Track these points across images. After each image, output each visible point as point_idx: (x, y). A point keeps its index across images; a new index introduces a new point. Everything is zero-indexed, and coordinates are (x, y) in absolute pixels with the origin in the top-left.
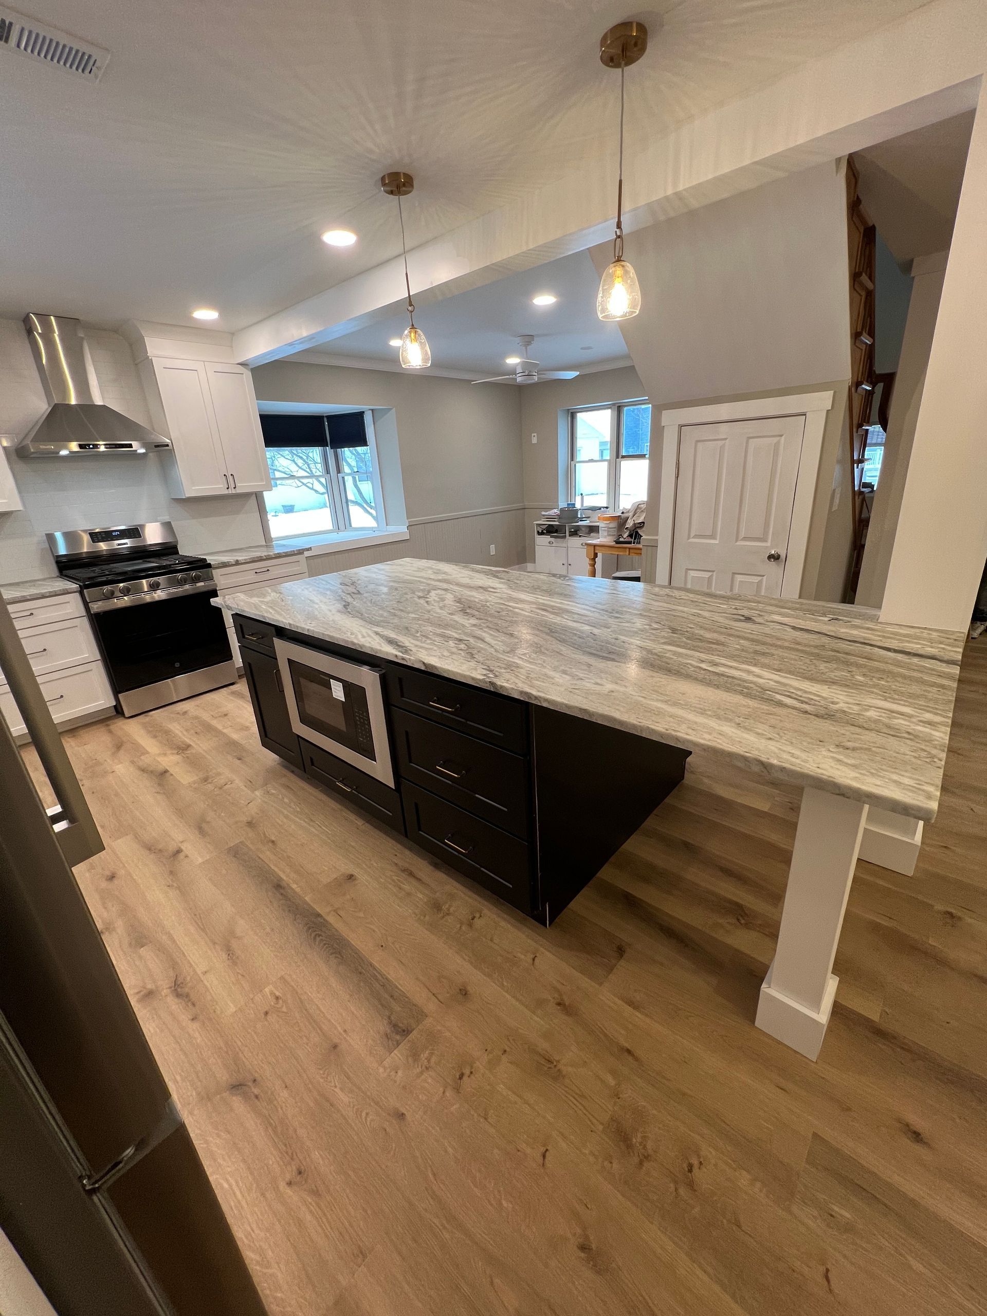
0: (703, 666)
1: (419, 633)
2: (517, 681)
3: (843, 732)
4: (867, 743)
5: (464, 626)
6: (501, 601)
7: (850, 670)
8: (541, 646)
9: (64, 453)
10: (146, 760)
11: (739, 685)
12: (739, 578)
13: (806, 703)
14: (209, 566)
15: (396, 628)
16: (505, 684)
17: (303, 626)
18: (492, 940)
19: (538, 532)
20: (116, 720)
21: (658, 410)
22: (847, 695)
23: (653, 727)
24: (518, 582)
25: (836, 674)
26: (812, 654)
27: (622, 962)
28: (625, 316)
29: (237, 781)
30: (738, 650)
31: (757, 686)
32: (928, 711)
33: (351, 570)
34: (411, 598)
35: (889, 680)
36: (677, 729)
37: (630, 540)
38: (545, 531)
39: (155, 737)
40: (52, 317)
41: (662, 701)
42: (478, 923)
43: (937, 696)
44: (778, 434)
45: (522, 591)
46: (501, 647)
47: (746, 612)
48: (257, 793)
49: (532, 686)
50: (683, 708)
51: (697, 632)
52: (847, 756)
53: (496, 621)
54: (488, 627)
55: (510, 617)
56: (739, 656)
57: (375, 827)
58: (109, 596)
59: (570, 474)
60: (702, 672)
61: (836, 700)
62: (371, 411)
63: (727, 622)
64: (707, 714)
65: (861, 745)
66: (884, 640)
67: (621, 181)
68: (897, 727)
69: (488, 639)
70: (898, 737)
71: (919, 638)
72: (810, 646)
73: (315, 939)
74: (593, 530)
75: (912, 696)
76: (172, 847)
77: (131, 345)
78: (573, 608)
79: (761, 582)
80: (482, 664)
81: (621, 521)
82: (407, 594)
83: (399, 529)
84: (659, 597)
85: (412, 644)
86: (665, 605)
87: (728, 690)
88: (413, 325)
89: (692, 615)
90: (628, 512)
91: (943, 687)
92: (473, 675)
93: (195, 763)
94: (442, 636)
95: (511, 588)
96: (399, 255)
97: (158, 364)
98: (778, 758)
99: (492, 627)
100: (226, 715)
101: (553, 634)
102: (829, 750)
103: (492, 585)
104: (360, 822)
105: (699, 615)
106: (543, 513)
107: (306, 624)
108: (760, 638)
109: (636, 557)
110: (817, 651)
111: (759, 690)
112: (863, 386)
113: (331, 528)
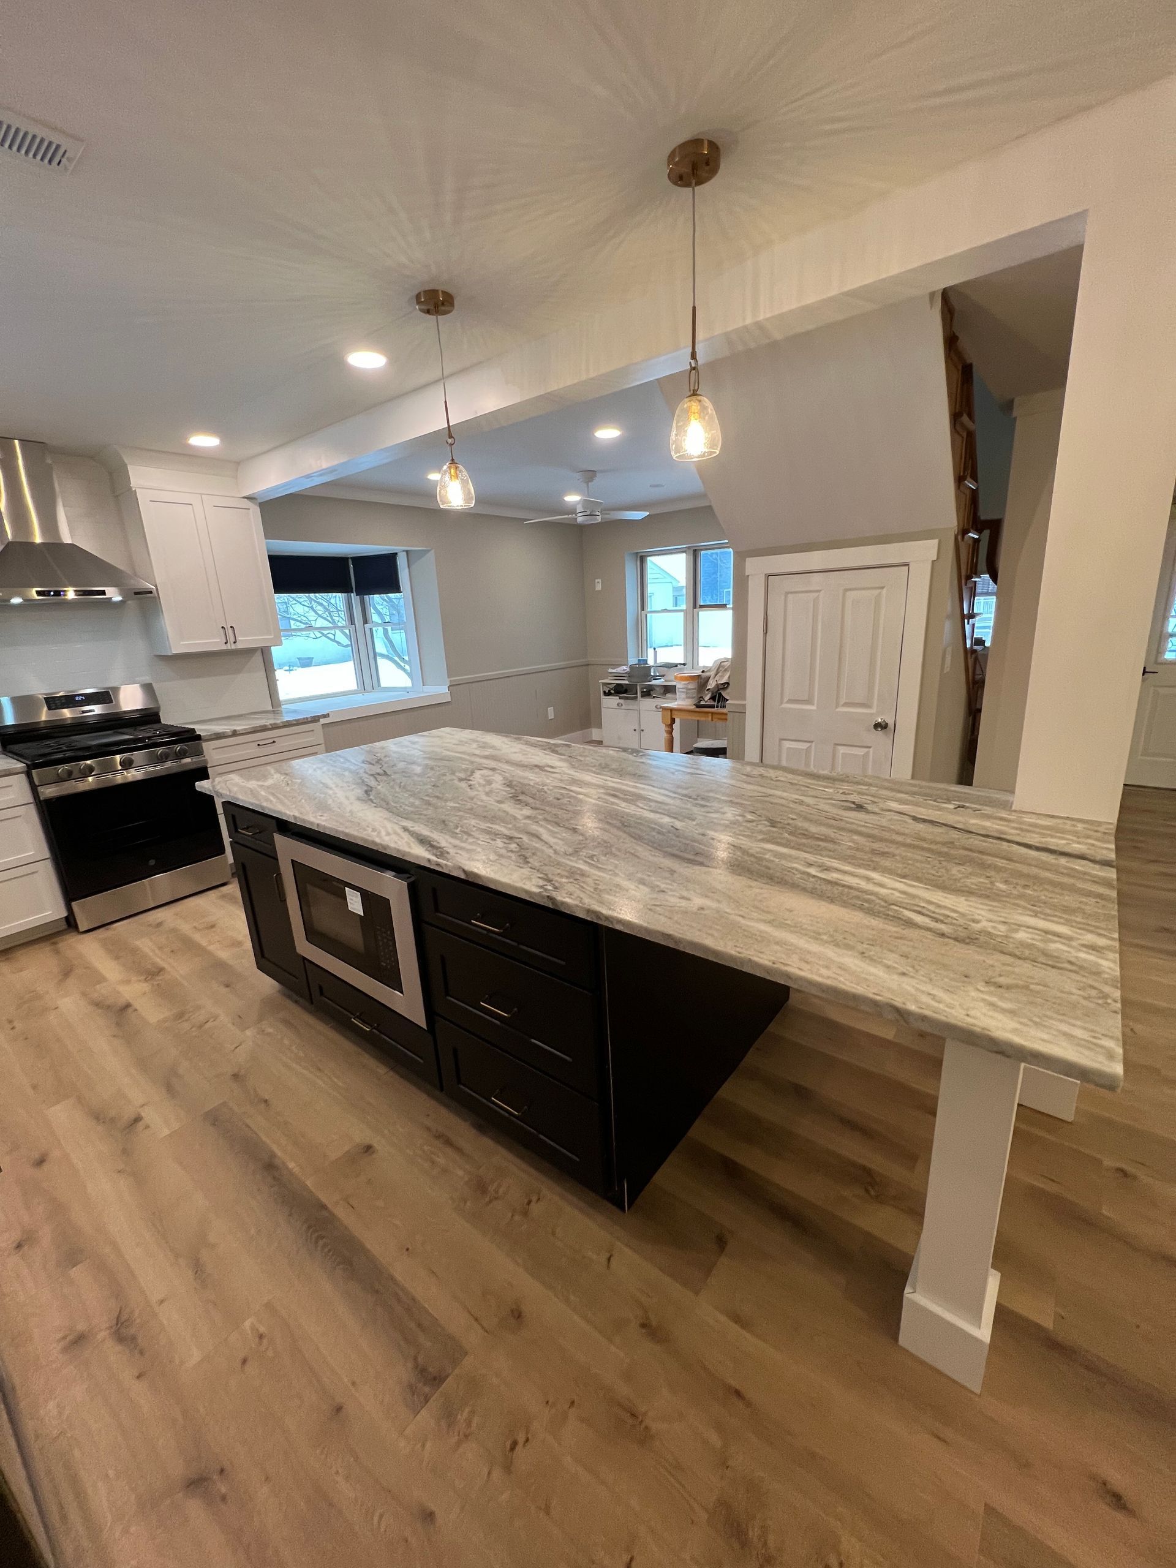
0: (812, 871)
1: (459, 828)
2: (582, 895)
3: (991, 962)
4: (1024, 978)
5: (515, 818)
6: (561, 785)
7: (988, 875)
8: (611, 846)
9: (16, 600)
10: (102, 990)
11: (858, 898)
12: (842, 750)
13: (942, 922)
14: (199, 738)
15: (430, 822)
16: (568, 900)
17: (312, 819)
18: (553, 1233)
19: (605, 692)
20: (67, 936)
21: (741, 558)
22: (990, 910)
23: (755, 959)
24: (582, 759)
25: (973, 881)
26: (940, 854)
27: (724, 1260)
28: (703, 456)
29: (222, 1017)
30: (850, 848)
31: (879, 899)
32: (1091, 932)
33: (377, 744)
34: (450, 780)
35: (1035, 888)
36: (786, 962)
37: (712, 703)
38: (612, 692)
39: (117, 958)
40: (16, 442)
41: (765, 921)
42: (536, 1209)
43: (1096, 910)
44: (877, 586)
45: (588, 770)
46: (561, 847)
47: (855, 798)
48: (248, 1033)
49: (602, 902)
50: (792, 932)
51: (800, 824)
52: (1001, 998)
53: (554, 811)
54: (545, 820)
55: (572, 805)
56: (854, 857)
57: (402, 1076)
58: (65, 776)
59: (641, 624)
60: (811, 879)
61: (977, 917)
62: (405, 553)
63: (835, 811)
64: (822, 940)
65: (1014, 982)
66: (1023, 834)
67: (694, 308)
68: (1056, 954)
69: (545, 836)
70: (1059, 968)
71: (1063, 832)
72: (937, 843)
73: (316, 1242)
74: (669, 690)
75: (1066, 910)
76: (128, 1114)
77: (111, 474)
78: (649, 794)
79: (866, 755)
80: (538, 871)
81: (701, 681)
82: (445, 775)
83: (439, 690)
84: (752, 779)
85: (450, 843)
86: (760, 789)
87: (845, 904)
88: (453, 460)
89: (793, 802)
90: (709, 671)
91: (1100, 896)
92: (527, 887)
93: (167, 992)
94: (488, 832)
95: (573, 767)
96: (436, 382)
97: (143, 497)
98: (916, 1001)
99: (550, 819)
100: (213, 926)
101: (625, 829)
102: (978, 990)
103: (550, 763)
104: (382, 1070)
105: (801, 803)
106: (610, 670)
107: (315, 817)
108: (876, 832)
109: (720, 724)
110: (946, 850)
111: (883, 903)
112: (970, 534)
113: (355, 687)
